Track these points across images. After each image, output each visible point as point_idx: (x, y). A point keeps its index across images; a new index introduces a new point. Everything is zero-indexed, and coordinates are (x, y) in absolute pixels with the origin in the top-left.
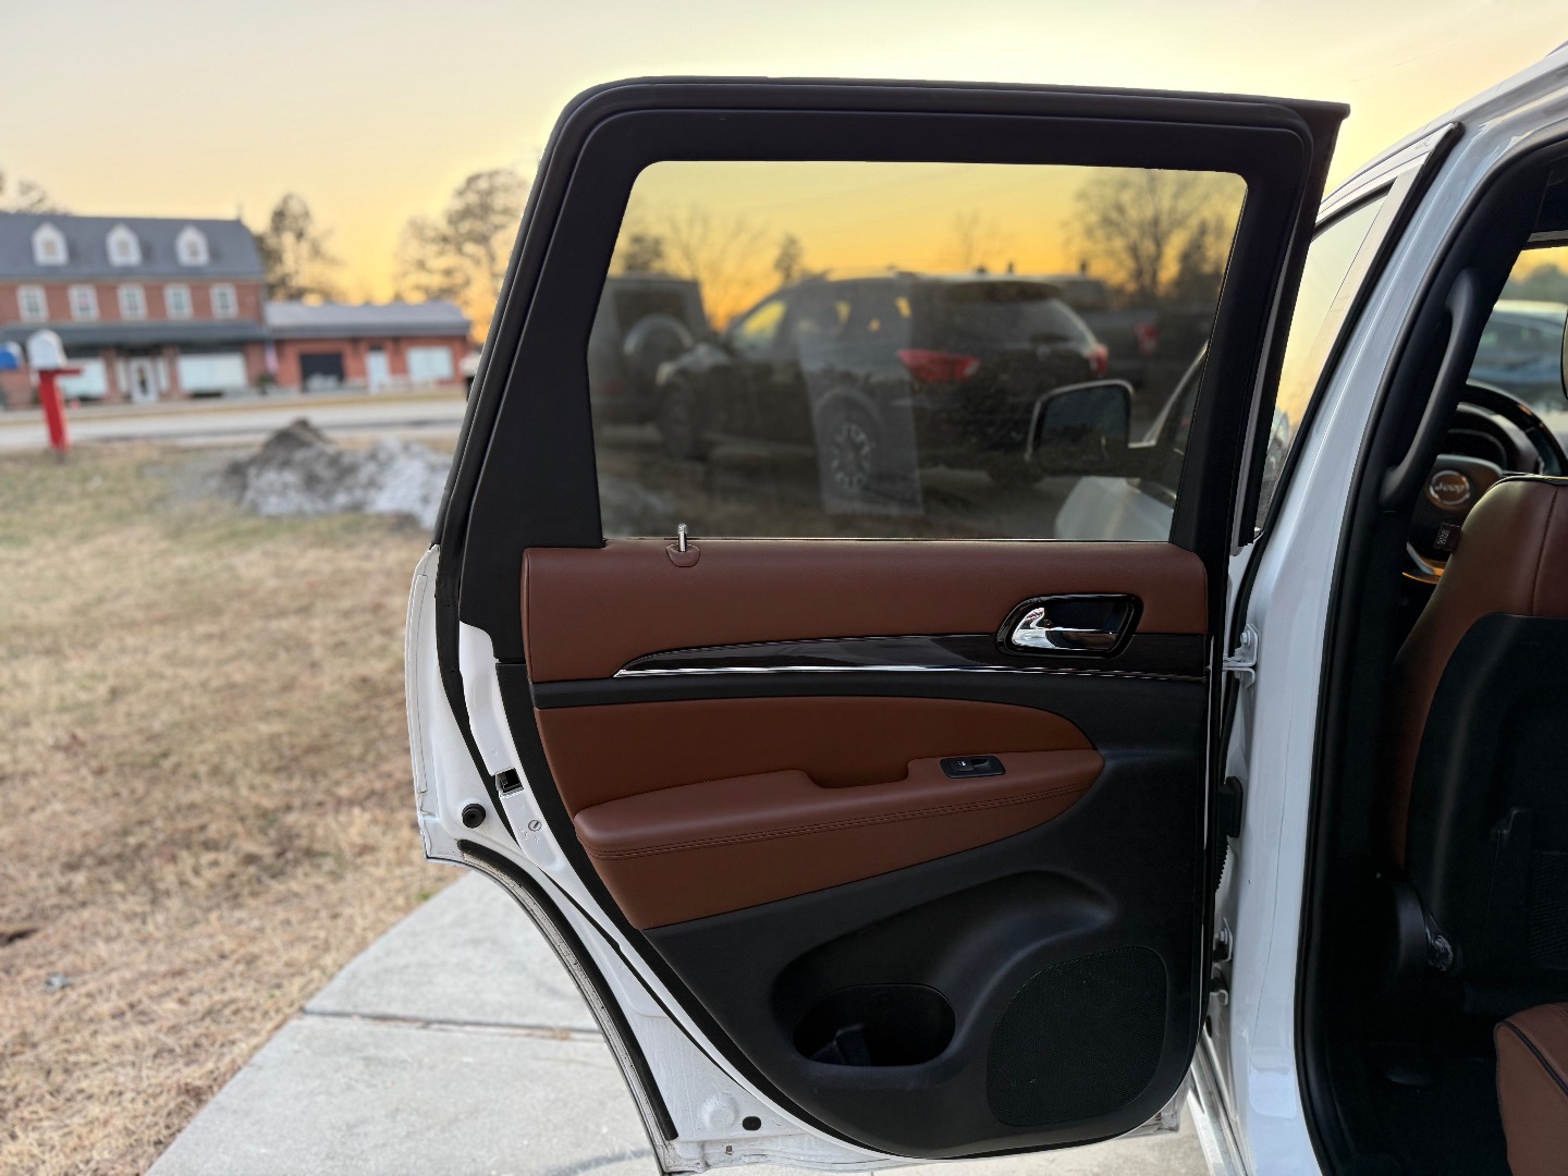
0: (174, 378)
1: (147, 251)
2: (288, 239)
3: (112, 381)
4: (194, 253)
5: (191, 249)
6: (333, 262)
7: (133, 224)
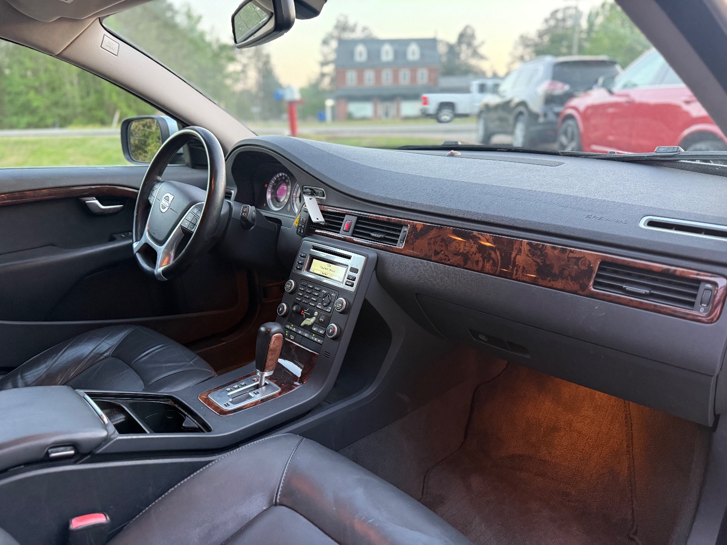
0: (398, 110)
1: (396, 54)
2: (464, 47)
3: (375, 111)
4: (413, 54)
5: (413, 53)
6: (482, 57)
7: (392, 42)
